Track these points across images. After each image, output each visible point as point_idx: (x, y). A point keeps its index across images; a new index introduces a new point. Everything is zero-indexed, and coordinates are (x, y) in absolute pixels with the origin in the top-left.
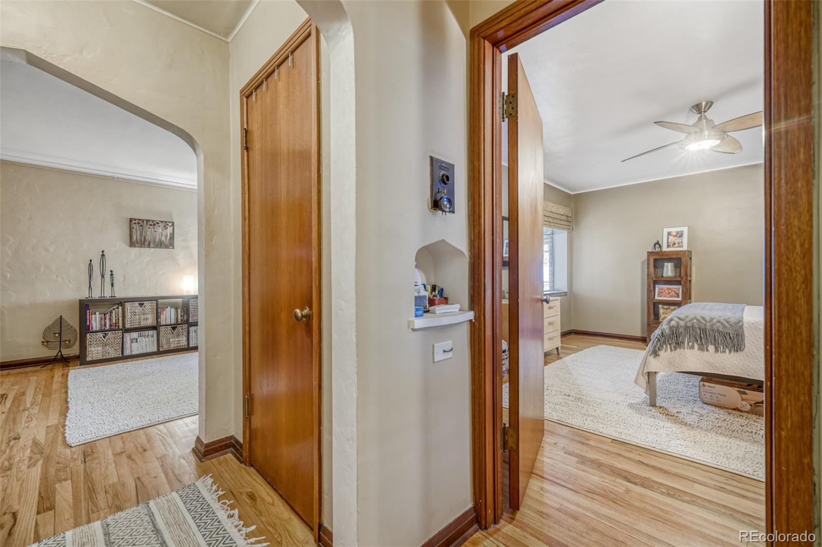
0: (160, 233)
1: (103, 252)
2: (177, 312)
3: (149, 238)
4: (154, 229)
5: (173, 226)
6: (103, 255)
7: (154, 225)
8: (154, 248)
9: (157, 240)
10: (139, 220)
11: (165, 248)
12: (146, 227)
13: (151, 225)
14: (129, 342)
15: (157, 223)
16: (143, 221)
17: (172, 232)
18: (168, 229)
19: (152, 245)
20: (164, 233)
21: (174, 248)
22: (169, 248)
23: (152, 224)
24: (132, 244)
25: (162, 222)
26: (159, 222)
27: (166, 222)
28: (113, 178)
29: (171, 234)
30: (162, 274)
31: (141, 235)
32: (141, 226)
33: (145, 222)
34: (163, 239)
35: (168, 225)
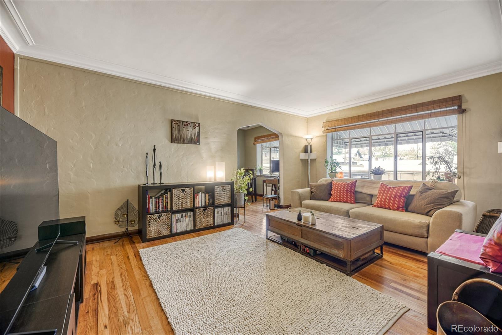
0: (191, 132)
1: (154, 146)
2: (206, 196)
3: (183, 136)
4: (187, 129)
5: (199, 126)
6: (155, 149)
7: (187, 125)
8: (187, 143)
9: (189, 137)
10: (178, 121)
11: (194, 144)
12: (182, 126)
13: (185, 125)
14: (175, 222)
15: (189, 124)
16: (180, 122)
17: (198, 131)
18: (196, 128)
19: (185, 141)
20: (193, 132)
21: (199, 144)
22: (196, 144)
23: (186, 124)
24: (173, 141)
25: (192, 123)
26: (190, 123)
27: (195, 123)
28: (161, 86)
29: (197, 132)
30: (192, 165)
31: (179, 133)
32: (179, 126)
33: (181, 122)
34: (193, 136)
35: (196, 125)
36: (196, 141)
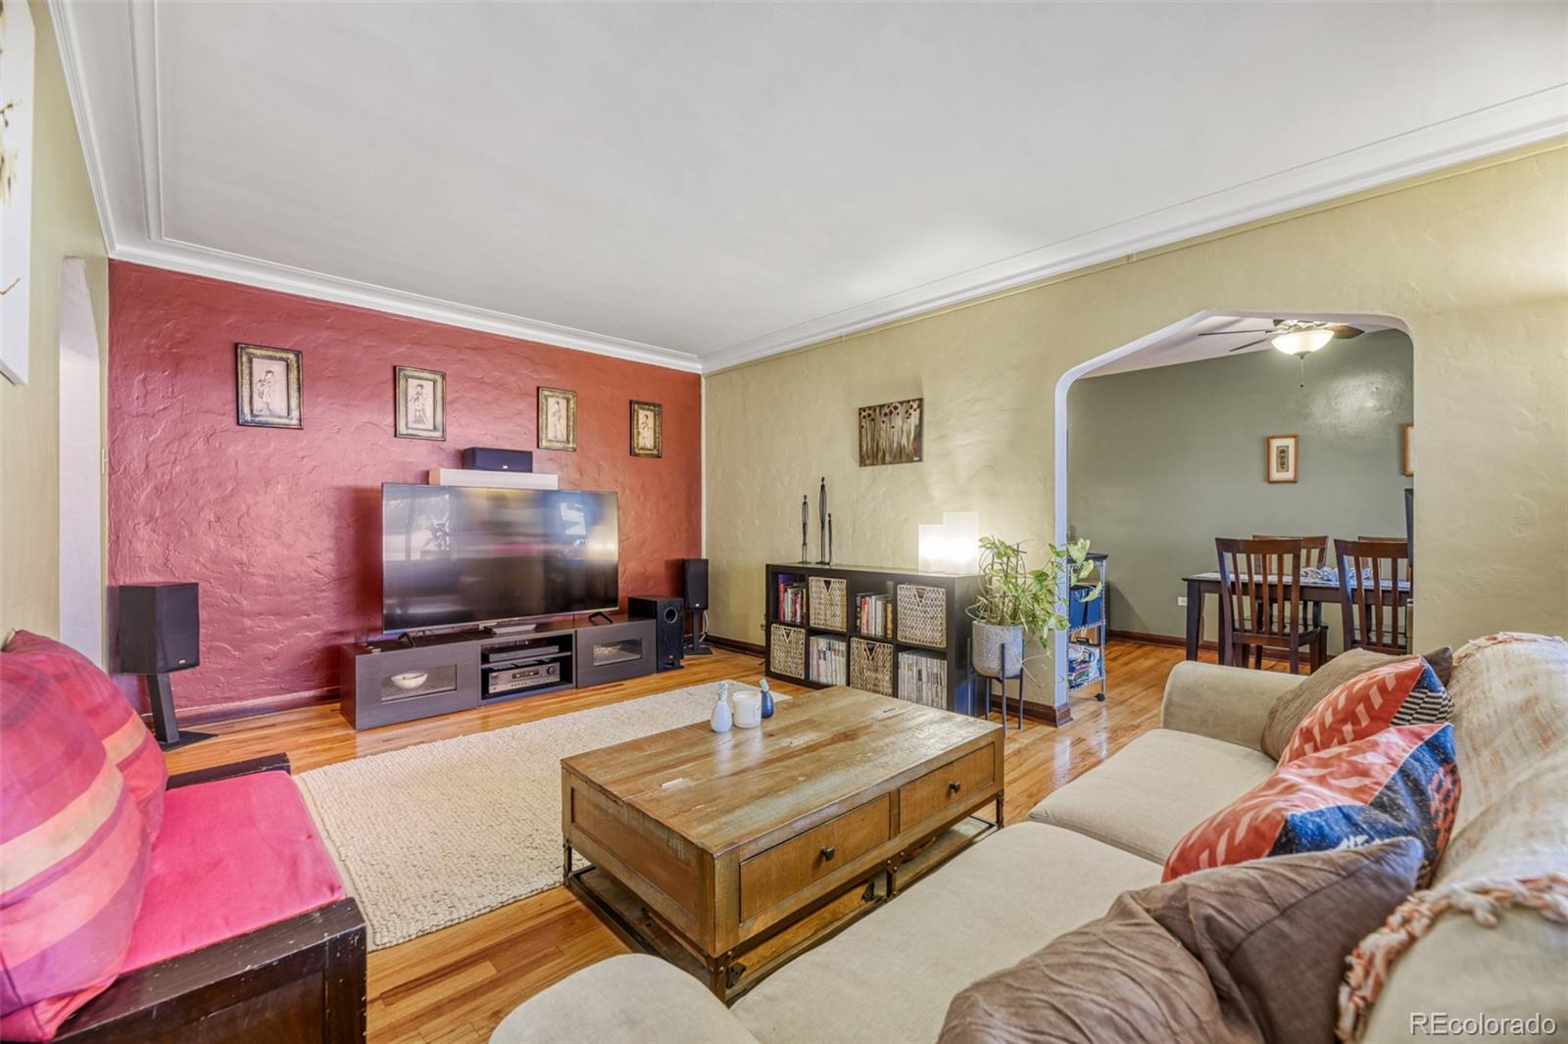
0: (900, 429)
1: (823, 479)
3: (883, 444)
4: (890, 423)
5: (920, 406)
6: (823, 487)
7: (891, 412)
8: (891, 463)
9: (895, 445)
10: (870, 408)
11: (907, 462)
12: (879, 419)
13: (886, 415)
15: (896, 408)
16: (875, 410)
17: (917, 422)
18: (912, 417)
19: (888, 458)
20: (904, 429)
22: (912, 461)
23: (887, 411)
25: (901, 403)
26: (898, 405)
27: (909, 402)
28: (841, 337)
29: (916, 427)
30: (905, 520)
31: (873, 439)
32: (873, 420)
33: (878, 410)
34: (904, 441)
35: (911, 407)
36: (912, 453)
